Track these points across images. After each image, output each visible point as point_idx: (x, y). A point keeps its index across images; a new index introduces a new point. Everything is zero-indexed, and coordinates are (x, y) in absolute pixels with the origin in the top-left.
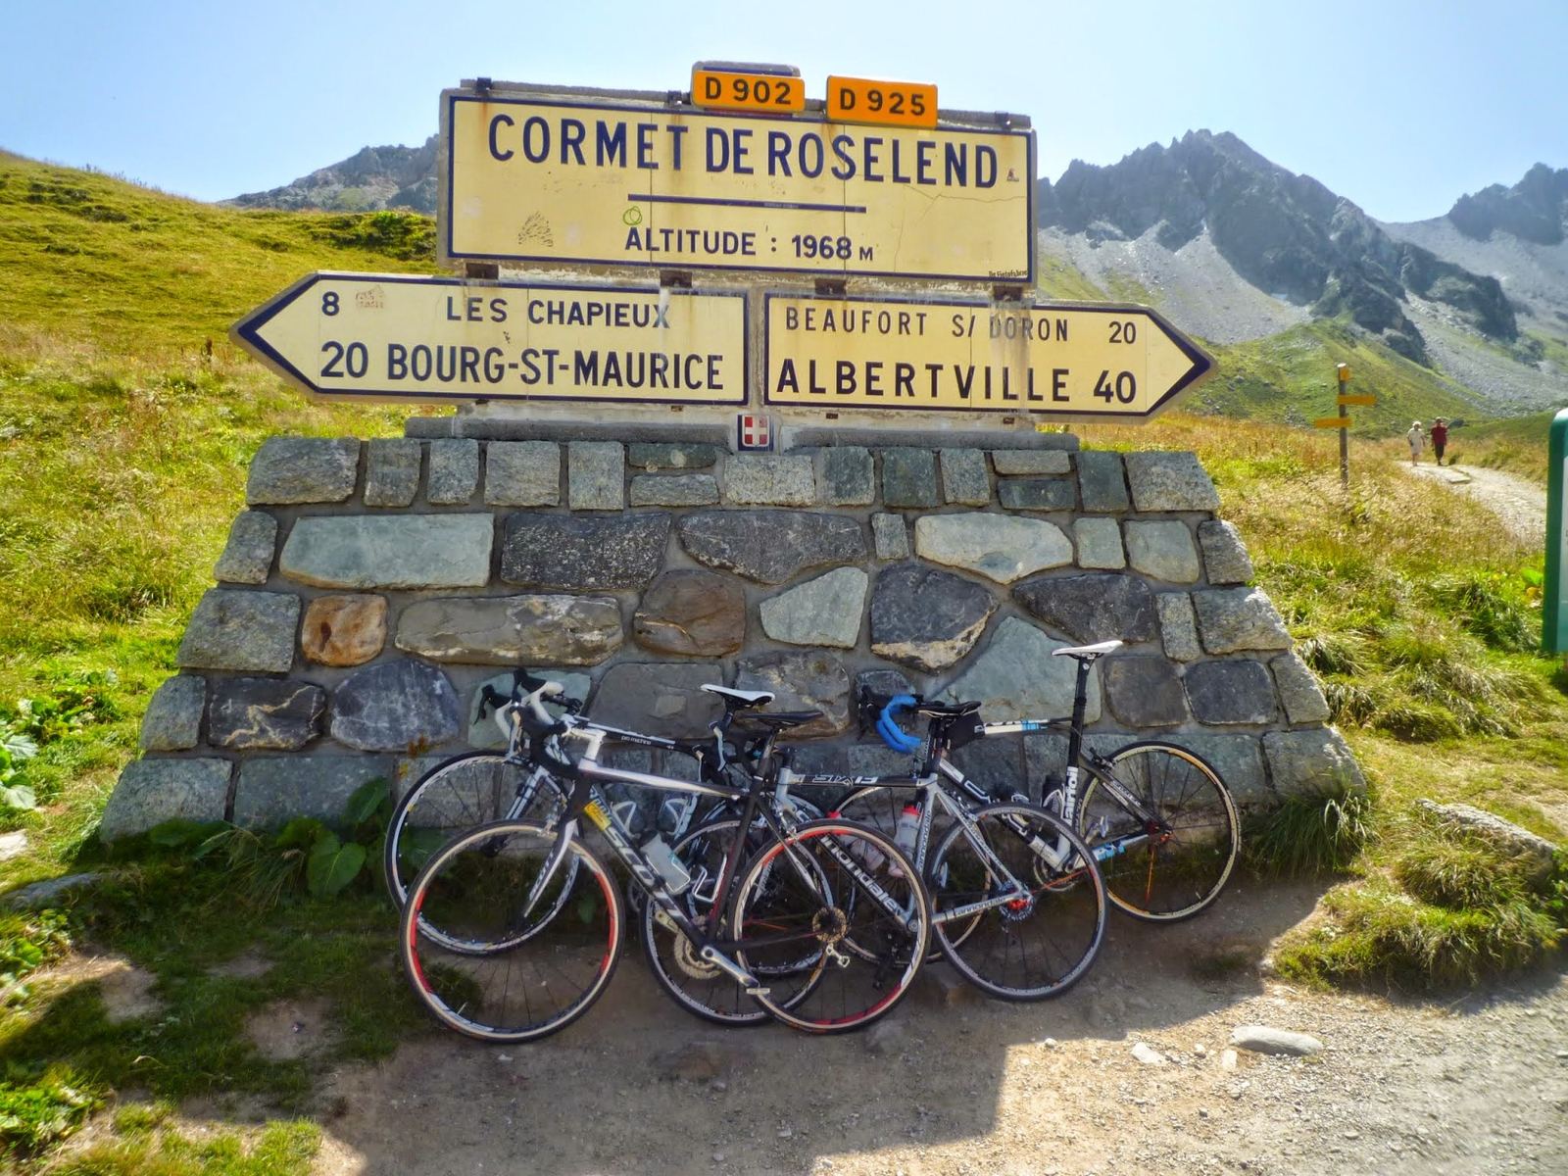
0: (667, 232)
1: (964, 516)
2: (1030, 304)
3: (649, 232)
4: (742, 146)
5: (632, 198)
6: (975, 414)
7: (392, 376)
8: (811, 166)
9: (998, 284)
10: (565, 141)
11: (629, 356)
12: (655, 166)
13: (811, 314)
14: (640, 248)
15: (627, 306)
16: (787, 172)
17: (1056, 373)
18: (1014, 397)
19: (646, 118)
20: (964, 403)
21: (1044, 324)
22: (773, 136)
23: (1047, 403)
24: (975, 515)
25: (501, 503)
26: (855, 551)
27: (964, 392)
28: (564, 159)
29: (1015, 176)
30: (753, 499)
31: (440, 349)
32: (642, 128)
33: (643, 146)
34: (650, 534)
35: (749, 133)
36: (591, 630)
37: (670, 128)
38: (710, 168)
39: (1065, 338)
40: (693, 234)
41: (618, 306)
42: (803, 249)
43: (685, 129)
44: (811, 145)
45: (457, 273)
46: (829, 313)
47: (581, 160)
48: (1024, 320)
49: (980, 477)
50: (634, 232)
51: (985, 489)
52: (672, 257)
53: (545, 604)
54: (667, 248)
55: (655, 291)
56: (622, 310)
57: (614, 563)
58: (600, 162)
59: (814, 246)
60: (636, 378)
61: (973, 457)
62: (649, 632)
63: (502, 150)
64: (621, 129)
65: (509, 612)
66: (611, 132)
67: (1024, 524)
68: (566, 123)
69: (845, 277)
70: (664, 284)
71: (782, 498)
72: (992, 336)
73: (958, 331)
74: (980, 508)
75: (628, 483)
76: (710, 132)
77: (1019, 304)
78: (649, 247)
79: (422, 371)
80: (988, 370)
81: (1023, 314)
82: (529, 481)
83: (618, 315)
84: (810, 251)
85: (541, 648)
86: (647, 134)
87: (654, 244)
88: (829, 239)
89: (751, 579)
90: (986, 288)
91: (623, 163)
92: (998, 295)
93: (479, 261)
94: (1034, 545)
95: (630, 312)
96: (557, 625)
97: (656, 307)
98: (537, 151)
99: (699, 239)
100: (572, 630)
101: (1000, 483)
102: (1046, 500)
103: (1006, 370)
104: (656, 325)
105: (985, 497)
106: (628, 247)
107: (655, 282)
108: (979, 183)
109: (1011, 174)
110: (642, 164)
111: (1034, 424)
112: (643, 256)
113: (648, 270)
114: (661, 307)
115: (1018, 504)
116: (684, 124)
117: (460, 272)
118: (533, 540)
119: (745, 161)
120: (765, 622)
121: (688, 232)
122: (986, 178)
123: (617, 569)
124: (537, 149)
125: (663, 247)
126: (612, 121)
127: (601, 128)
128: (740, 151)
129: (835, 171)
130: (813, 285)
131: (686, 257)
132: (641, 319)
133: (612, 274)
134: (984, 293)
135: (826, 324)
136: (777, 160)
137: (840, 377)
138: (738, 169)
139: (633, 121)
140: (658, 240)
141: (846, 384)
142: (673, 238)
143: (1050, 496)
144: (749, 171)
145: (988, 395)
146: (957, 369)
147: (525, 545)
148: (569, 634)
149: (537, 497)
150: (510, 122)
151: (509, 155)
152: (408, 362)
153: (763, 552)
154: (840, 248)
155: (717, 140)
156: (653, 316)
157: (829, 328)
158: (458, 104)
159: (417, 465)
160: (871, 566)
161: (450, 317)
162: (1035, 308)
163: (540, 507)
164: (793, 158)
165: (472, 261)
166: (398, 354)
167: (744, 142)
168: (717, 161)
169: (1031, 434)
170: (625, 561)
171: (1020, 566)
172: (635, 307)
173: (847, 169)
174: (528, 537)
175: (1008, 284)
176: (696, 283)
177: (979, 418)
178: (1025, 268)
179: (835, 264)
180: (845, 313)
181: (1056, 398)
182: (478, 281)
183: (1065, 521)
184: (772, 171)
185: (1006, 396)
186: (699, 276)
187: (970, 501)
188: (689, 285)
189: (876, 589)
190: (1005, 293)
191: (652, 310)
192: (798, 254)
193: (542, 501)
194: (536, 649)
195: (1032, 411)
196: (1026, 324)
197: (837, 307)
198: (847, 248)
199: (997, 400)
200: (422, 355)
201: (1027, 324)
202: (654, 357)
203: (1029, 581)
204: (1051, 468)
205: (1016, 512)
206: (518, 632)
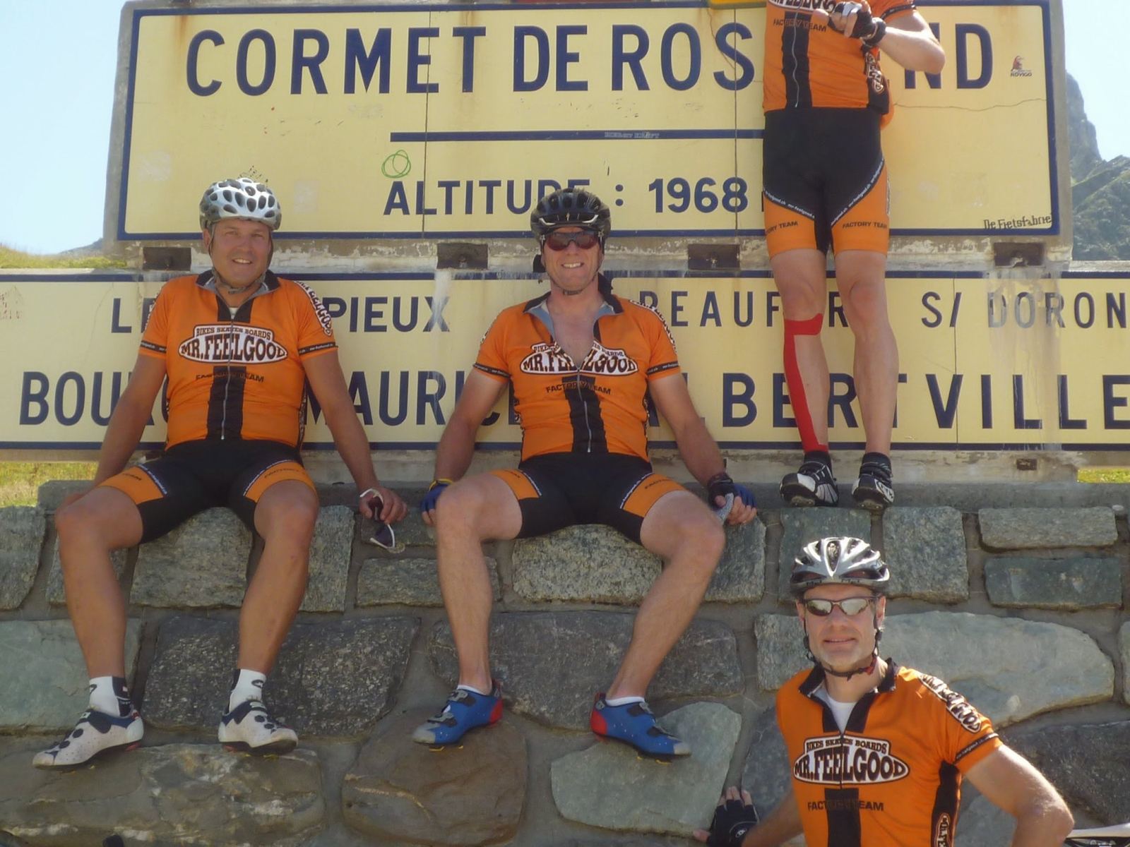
0: (449, 186)
1: (918, 618)
2: (1059, 269)
3: (421, 186)
4: (570, 49)
5: (396, 137)
6: (966, 454)
7: (26, 419)
8: (681, 73)
9: (1000, 240)
10: (299, 61)
11: (385, 377)
12: (434, 88)
13: (680, 301)
14: (406, 212)
15: (383, 300)
16: (642, 84)
17: (1109, 381)
18: (1034, 424)
19: (421, 20)
20: (946, 436)
21: (1084, 301)
22: (619, 32)
23: (1096, 433)
24: (937, 615)
25: (157, 604)
26: (720, 676)
27: (945, 418)
28: (296, 88)
29: (1024, 68)
30: (557, 592)
31: (98, 377)
32: (415, 35)
33: (416, 60)
34: (381, 649)
35: (581, 30)
36: (267, 798)
37: (457, 32)
38: (520, 85)
39: (1123, 323)
40: (490, 185)
41: (370, 301)
42: (668, 199)
43: (481, 32)
44: (681, 41)
45: (131, 263)
46: (711, 297)
47: (321, 88)
48: (1048, 296)
49: (952, 552)
50: (398, 188)
51: (958, 573)
52: (458, 222)
53: (203, 757)
54: (449, 210)
55: (429, 276)
56: (376, 308)
57: (318, 694)
58: (350, 88)
59: (685, 194)
60: (393, 411)
61: (941, 521)
62: (363, 804)
63: (204, 81)
64: (384, 38)
65: (146, 769)
66: (368, 44)
67: (1026, 630)
68: (300, 36)
69: (736, 240)
70: (443, 264)
71: (604, 591)
72: (991, 324)
73: (932, 318)
74: (952, 604)
75: (354, 571)
76: (520, 33)
77: (1038, 270)
78: (420, 210)
79: (69, 412)
80: (986, 381)
81: (1046, 286)
82: (200, 568)
83: (370, 314)
84: (679, 202)
85: (188, 825)
86: (423, 42)
87: (428, 205)
88: (711, 182)
89: (540, 721)
90: (980, 248)
91: (384, 87)
92: (1002, 258)
93: (163, 244)
94: (1043, 665)
95: (387, 309)
96: (217, 789)
97: (429, 300)
98: (255, 78)
99: (500, 194)
100: (238, 799)
101: (989, 564)
102: (1070, 589)
103: (1018, 381)
104: (428, 328)
105: (957, 585)
106: (387, 212)
107: (429, 261)
108: (963, 82)
109: (1017, 65)
110: (413, 86)
111: (1074, 470)
112: (412, 223)
113: (417, 244)
114: (437, 301)
115: (1017, 594)
116: (480, 24)
117: (134, 263)
118: (195, 658)
119: (574, 72)
120: (557, 790)
121: (482, 184)
122: (974, 72)
123: (320, 702)
124: (255, 76)
125: (441, 208)
126: (369, 27)
127: (353, 38)
128: (566, 58)
129: (720, 78)
130: (684, 256)
131: (480, 221)
132: (405, 319)
133: (362, 253)
134: (977, 255)
135: (706, 316)
136: (626, 67)
137: (729, 399)
138: (563, 85)
139: (400, 25)
140: (435, 197)
141: (739, 411)
142: (459, 194)
143: (1077, 584)
144: (582, 86)
145: (987, 423)
146: (931, 380)
147: (181, 667)
148: (232, 805)
149: (211, 592)
150: (218, 40)
151: (215, 86)
152: (50, 398)
153: (564, 676)
154: (729, 195)
155: (531, 43)
156: (424, 314)
157: (711, 322)
158: (145, 21)
159: (37, 547)
160: (748, 701)
161: (116, 328)
162: (1066, 275)
163: (214, 608)
164: (651, 64)
165: (154, 244)
166: (36, 387)
167: (573, 43)
168: (531, 75)
169: (1067, 485)
170: (335, 691)
171: (1014, 702)
172: (397, 301)
173: (740, 72)
174: (187, 654)
175: (1018, 239)
176: (494, 262)
177: (973, 461)
178: (1047, 212)
179: (720, 219)
180: (737, 295)
181: (1110, 423)
182: (159, 273)
183: (1104, 628)
184: (617, 84)
185: (1020, 422)
186: (499, 250)
187: (929, 592)
188: (484, 264)
189: (755, 740)
190: (1015, 254)
191: (422, 304)
192: (659, 208)
193: (216, 600)
194: (180, 828)
195: (1067, 447)
196: (1051, 303)
197: (724, 288)
198: (741, 195)
199: (1004, 430)
200: (71, 386)
201: (1054, 303)
202: (423, 377)
203: (1031, 727)
204: (1083, 537)
205: (1014, 611)
206: (155, 800)
